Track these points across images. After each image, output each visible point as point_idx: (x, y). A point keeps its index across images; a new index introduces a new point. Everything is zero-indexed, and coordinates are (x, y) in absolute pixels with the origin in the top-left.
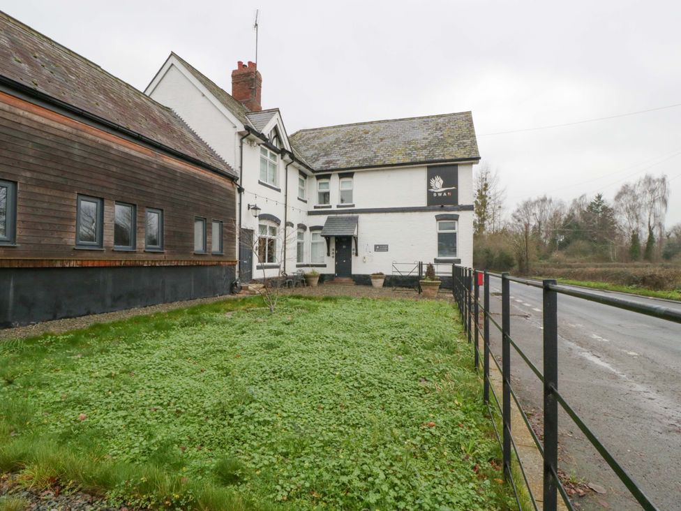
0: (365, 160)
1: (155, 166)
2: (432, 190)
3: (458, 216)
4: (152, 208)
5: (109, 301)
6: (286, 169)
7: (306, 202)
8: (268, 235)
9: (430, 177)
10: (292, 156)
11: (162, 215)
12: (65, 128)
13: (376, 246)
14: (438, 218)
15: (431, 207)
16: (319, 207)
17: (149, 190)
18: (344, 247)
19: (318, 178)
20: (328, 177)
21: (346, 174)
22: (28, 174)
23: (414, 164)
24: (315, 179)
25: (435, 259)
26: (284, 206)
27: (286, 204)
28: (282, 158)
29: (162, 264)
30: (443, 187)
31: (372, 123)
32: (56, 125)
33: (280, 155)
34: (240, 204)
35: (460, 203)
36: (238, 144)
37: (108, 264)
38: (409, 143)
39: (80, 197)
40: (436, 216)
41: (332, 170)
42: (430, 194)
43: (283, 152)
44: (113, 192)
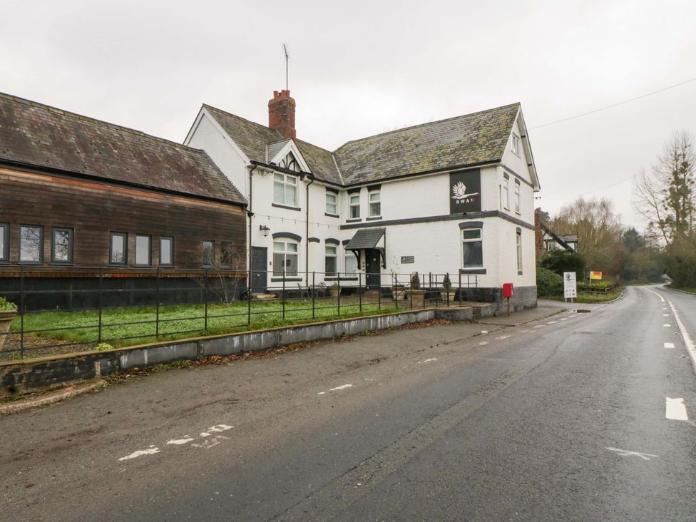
0: (392, 171)
1: (167, 206)
2: (454, 197)
3: (482, 223)
4: (165, 236)
5: (132, 300)
6: (307, 189)
7: (338, 217)
8: (287, 251)
9: (453, 183)
10: (311, 177)
11: (173, 241)
12: (101, 192)
13: (402, 258)
14: (462, 226)
15: (454, 215)
16: (350, 221)
17: (162, 224)
18: (375, 260)
19: (350, 192)
20: (358, 190)
21: (374, 186)
22: (80, 223)
23: (436, 172)
24: (346, 193)
25: (460, 270)
26: (306, 223)
27: (307, 222)
28: (301, 180)
29: (172, 276)
30: (466, 193)
31: (415, 127)
32: (96, 191)
33: (299, 177)
34: (250, 226)
35: (483, 210)
36: (248, 175)
37: (130, 276)
38: (441, 148)
39: (112, 234)
40: (460, 225)
41: (360, 184)
42: (453, 202)
43: (302, 174)
44: (134, 228)
